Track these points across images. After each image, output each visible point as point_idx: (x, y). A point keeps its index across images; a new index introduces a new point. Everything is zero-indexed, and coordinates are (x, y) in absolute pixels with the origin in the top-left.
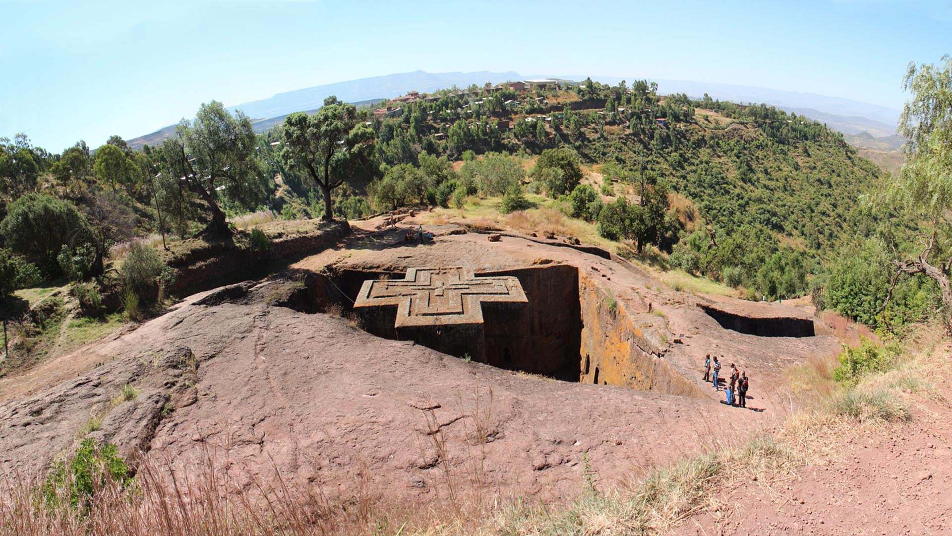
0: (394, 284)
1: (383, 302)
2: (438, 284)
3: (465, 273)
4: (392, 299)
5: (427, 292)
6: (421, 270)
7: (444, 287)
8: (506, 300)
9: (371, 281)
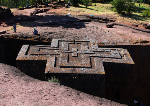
0: (43, 48)
1: (37, 58)
2: (74, 49)
3: (92, 44)
4: (43, 57)
5: (67, 54)
6: (62, 41)
7: (78, 52)
8: (120, 62)
9: (28, 45)
